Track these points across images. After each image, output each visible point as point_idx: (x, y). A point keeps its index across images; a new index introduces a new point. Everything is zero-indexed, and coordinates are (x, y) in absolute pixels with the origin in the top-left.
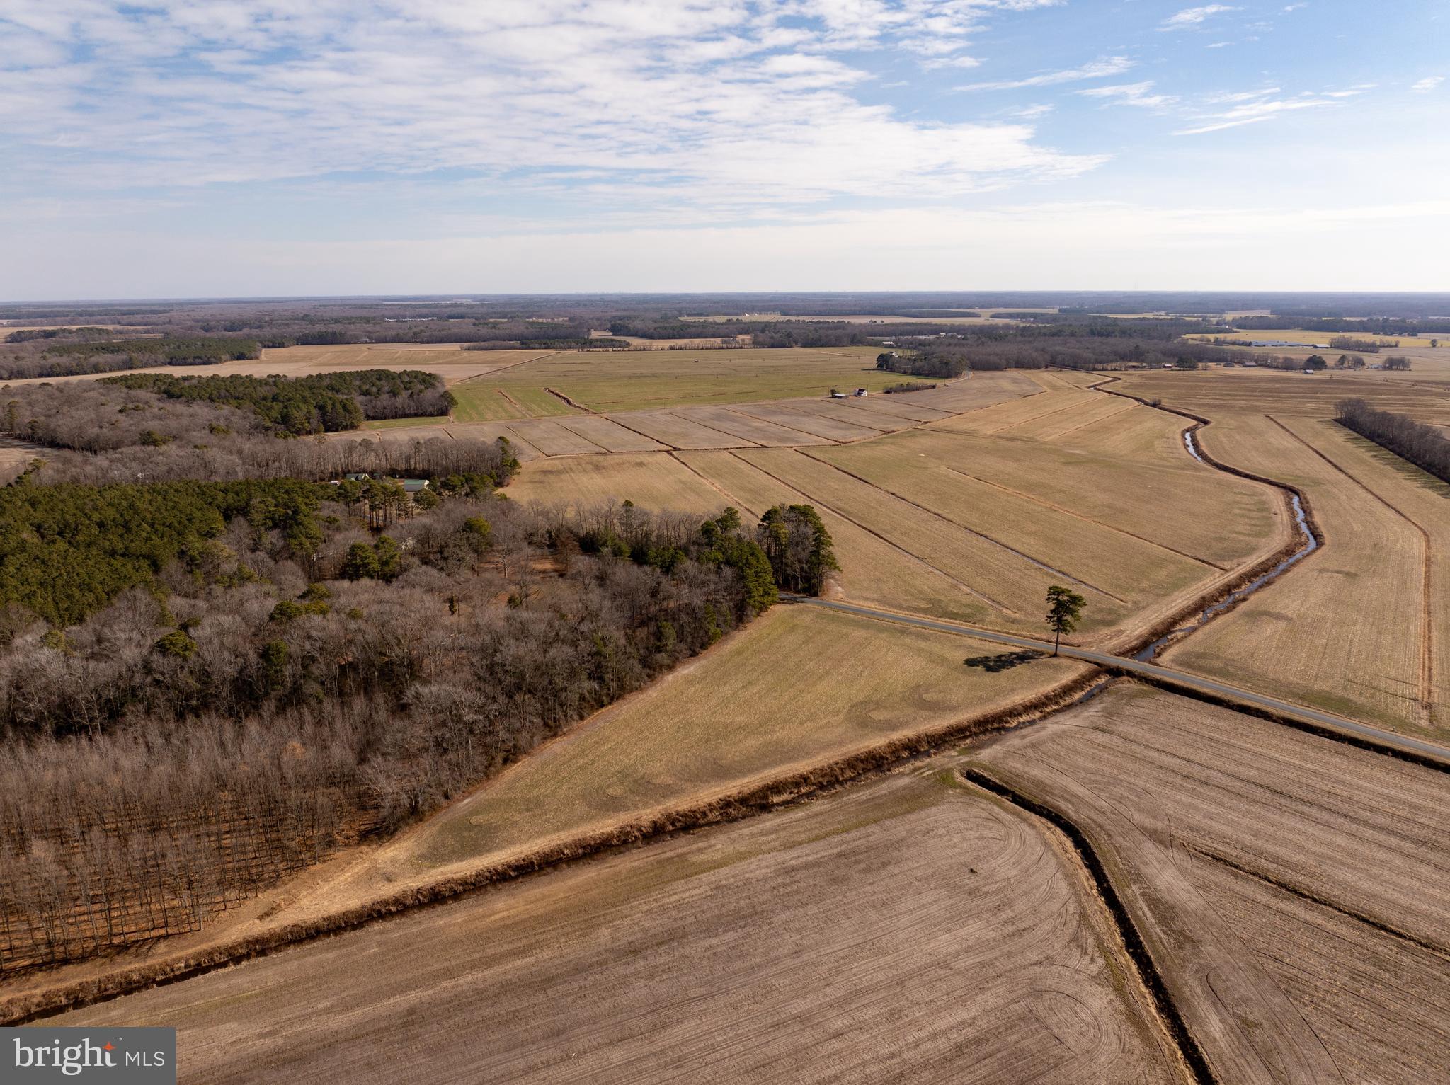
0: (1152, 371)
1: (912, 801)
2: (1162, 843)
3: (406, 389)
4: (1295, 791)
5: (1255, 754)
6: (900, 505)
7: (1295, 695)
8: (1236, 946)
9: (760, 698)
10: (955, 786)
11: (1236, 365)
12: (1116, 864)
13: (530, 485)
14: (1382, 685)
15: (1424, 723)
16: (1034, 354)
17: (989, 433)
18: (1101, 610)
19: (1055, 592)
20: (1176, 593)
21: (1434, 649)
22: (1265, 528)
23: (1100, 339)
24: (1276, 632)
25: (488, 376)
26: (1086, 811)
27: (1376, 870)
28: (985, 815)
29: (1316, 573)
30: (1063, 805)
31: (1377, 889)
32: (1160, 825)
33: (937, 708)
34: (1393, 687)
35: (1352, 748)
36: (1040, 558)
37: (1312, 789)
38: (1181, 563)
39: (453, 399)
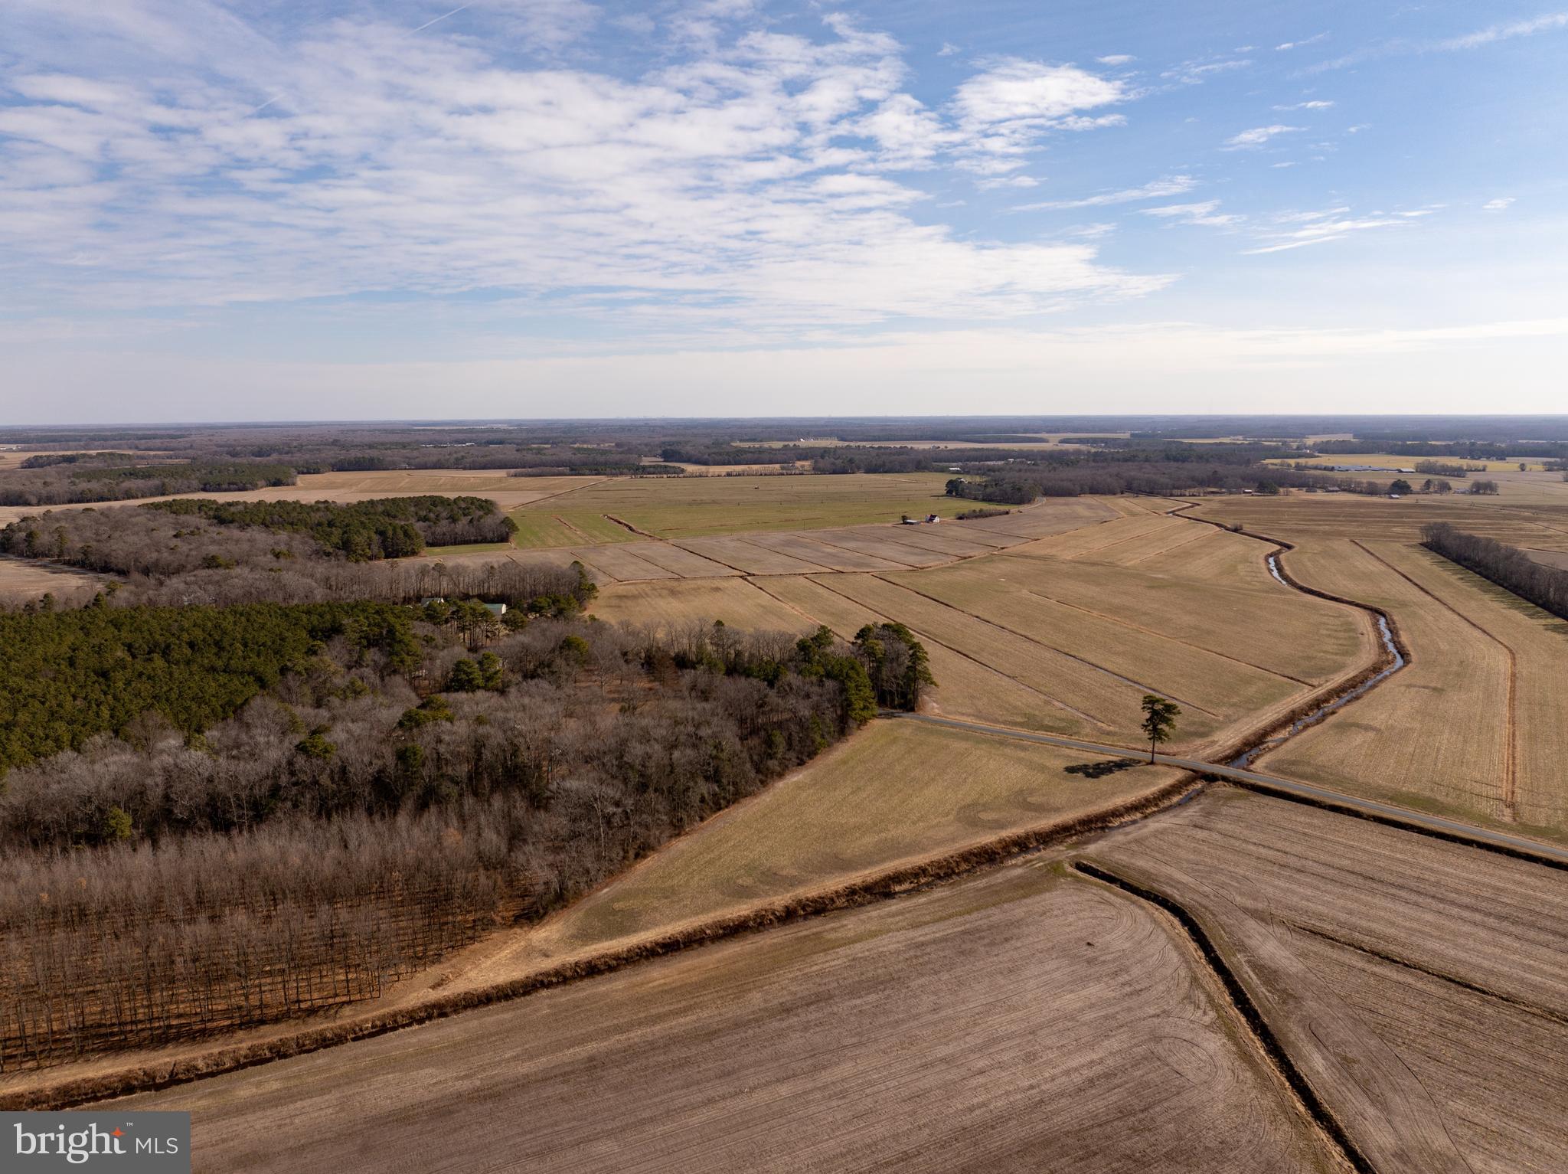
0: (1232, 497)
1: (1027, 887)
2: (1263, 920)
3: (465, 515)
4: (1386, 876)
5: (1346, 846)
6: (985, 627)
7: (1384, 796)
8: (1335, 1001)
9: (870, 802)
10: (1066, 875)
11: (1319, 491)
12: (1221, 938)
13: (608, 609)
14: (1468, 787)
15: (1508, 819)
16: (1109, 480)
17: (1069, 558)
18: (1194, 723)
19: (1150, 701)
20: (1266, 708)
21: (1518, 755)
22: (1353, 645)
23: (1175, 464)
24: (1364, 742)
25: (542, 503)
26: (1191, 895)
27: (1461, 941)
28: (1097, 898)
29: (1403, 689)
30: (1169, 890)
31: (1462, 955)
32: (1260, 906)
33: (1042, 809)
34: (1477, 788)
35: (1439, 841)
36: (1130, 676)
37: (1402, 875)
38: (1270, 680)
39: (514, 525)
